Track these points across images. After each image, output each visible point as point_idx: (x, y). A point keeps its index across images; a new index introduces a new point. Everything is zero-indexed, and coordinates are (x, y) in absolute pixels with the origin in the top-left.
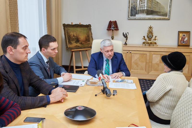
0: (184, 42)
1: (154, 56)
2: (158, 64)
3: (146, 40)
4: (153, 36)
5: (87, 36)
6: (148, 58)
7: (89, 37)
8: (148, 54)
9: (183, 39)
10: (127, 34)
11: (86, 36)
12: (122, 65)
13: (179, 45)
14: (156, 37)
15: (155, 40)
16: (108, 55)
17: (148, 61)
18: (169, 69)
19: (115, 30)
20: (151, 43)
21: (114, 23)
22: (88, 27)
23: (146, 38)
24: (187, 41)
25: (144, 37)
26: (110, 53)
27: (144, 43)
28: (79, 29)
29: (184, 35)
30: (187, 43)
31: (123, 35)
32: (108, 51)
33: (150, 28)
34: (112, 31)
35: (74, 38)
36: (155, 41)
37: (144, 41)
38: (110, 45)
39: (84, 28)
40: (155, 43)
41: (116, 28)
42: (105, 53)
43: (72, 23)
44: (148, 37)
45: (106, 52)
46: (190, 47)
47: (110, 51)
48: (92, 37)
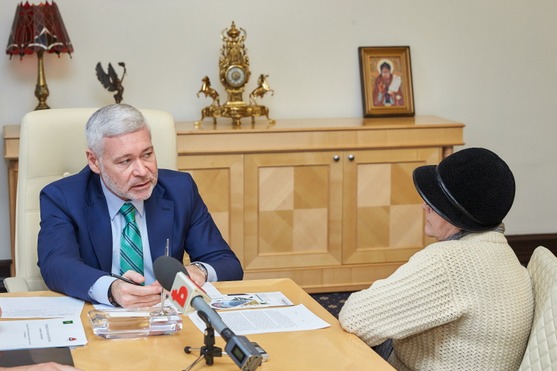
0: (387, 97)
1: (265, 174)
2: (287, 216)
3: (215, 96)
4: (248, 75)
6: (238, 187)
8: (237, 166)
9: (383, 82)
10: (119, 71)
13: (368, 116)
14: (262, 78)
15: (261, 93)
16: (133, 180)
17: (238, 205)
18: (453, 229)
19: (51, 51)
20: (243, 112)
21: (47, 16)
23: (216, 85)
24: (400, 92)
25: (207, 81)
27: (207, 112)
29: (386, 66)
30: (401, 101)
31: (98, 75)
32: (129, 159)
33: (233, 34)
34: (35, 56)
36: (260, 101)
37: (208, 102)
38: (133, 125)
40: (264, 111)
41: (60, 42)
42: (118, 168)
44: (226, 83)
45: (118, 162)
46: (419, 121)
47: (141, 156)
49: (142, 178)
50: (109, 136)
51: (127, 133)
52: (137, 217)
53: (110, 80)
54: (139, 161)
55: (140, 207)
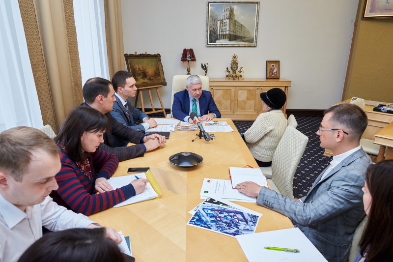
0: (273, 74)
1: (240, 92)
2: (245, 102)
3: (229, 72)
4: (237, 67)
5: (157, 70)
6: (233, 95)
7: (159, 70)
8: (233, 89)
9: (272, 70)
10: (207, 65)
11: (155, 68)
12: (211, 105)
13: (267, 78)
14: (241, 68)
15: (241, 72)
16: (196, 95)
17: (233, 99)
18: (270, 108)
19: (191, 60)
20: (236, 76)
21: (190, 52)
22: (157, 57)
23: (230, 69)
24: (276, 72)
25: (227, 68)
26: (198, 92)
27: (227, 76)
28: (145, 61)
29: (273, 65)
30: (276, 75)
31: (201, 66)
32: (196, 90)
33: (235, 57)
34: (187, 61)
35: (139, 72)
36: (240, 74)
37: (228, 73)
38: (198, 82)
39: (152, 59)
40: (241, 76)
41: (193, 58)
42: (192, 91)
43: (135, 52)
44: (232, 69)
45: (193, 90)
46: (280, 80)
47: (199, 90)
48: (162, 70)
49: (198, 95)
50: (192, 84)
51: (196, 84)
52: (197, 102)
53: (205, 68)
54: (198, 91)
55: (197, 100)
